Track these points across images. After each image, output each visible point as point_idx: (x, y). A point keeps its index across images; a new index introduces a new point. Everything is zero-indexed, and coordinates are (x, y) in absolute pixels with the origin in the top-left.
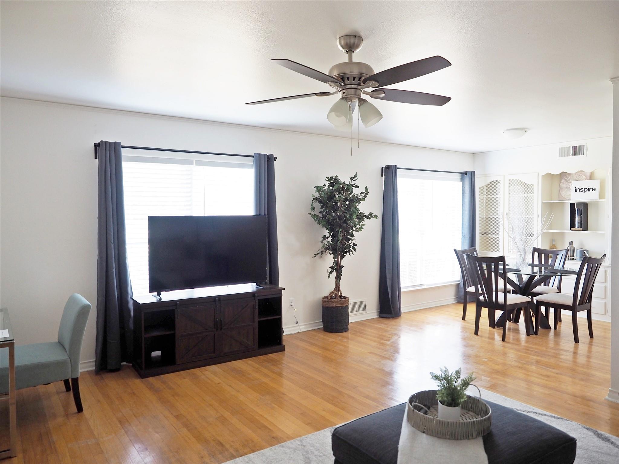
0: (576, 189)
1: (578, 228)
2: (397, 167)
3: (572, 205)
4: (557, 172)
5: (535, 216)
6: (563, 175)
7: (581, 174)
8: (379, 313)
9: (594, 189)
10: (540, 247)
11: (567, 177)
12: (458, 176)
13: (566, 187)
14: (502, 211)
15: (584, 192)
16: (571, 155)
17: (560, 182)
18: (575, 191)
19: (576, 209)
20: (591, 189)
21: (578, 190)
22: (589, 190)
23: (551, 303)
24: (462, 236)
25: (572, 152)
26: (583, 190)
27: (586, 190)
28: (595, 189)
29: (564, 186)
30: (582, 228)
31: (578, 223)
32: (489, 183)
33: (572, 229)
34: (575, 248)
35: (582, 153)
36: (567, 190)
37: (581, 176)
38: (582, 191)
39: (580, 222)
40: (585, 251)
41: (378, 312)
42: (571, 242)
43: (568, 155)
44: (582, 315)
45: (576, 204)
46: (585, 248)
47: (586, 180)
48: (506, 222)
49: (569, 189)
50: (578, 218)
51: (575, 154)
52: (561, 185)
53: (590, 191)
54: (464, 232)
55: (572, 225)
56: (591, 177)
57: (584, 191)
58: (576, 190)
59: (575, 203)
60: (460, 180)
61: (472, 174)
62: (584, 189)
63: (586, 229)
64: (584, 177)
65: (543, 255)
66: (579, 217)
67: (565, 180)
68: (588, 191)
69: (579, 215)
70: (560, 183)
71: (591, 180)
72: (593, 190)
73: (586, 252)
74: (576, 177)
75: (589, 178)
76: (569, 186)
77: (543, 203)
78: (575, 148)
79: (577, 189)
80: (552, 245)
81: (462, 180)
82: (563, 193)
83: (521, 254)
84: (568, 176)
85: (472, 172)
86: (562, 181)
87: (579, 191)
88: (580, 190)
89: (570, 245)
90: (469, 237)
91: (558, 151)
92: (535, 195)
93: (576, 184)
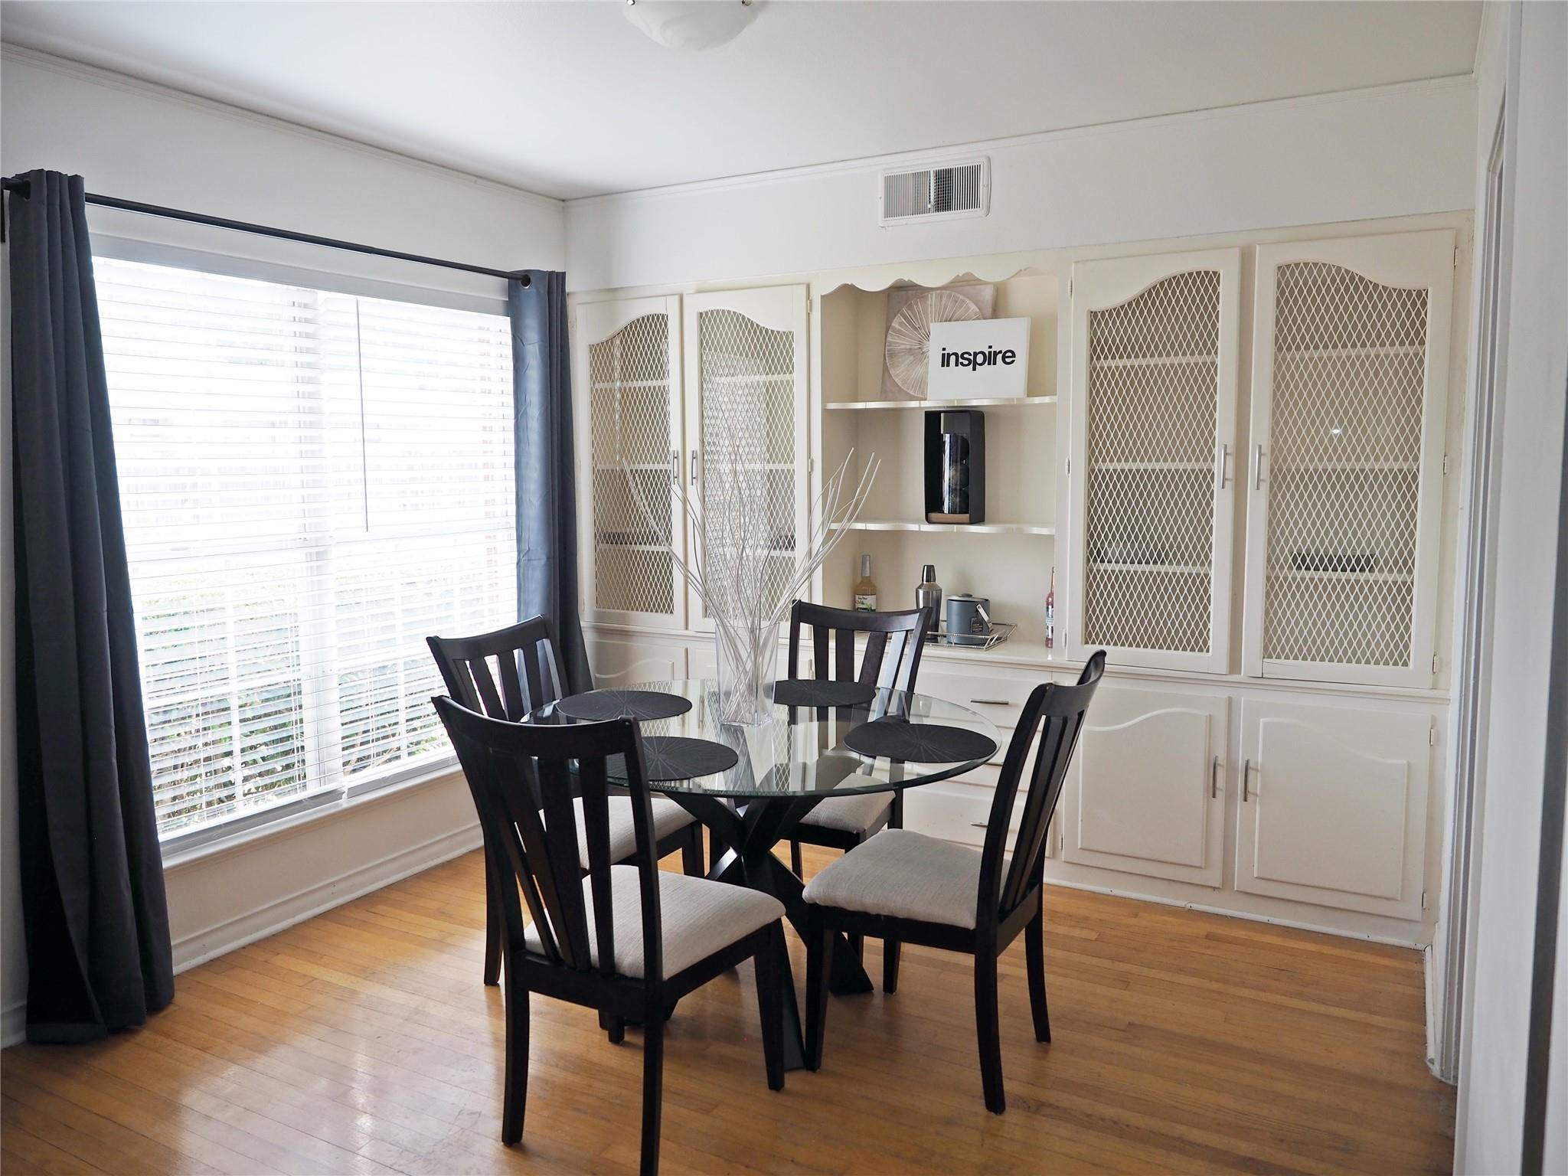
0: (943, 355)
1: (952, 511)
2: (88, 188)
3: (932, 418)
4: (875, 282)
5: (800, 466)
6: (902, 295)
7: (961, 297)
8: (23, 1016)
9: (1009, 356)
10: (818, 600)
11: (910, 307)
12: (494, 289)
13: (910, 349)
14: (675, 444)
15: (974, 369)
16: (929, 206)
17: (887, 329)
18: (943, 366)
19: (947, 438)
20: (999, 357)
21: (953, 358)
22: (990, 358)
23: (878, 916)
24: (519, 552)
25: (932, 197)
26: (972, 358)
27: (980, 358)
28: (1014, 355)
29: (900, 344)
30: (967, 513)
31: (952, 491)
32: (626, 328)
33: (934, 516)
34: (941, 590)
35: (972, 202)
36: (911, 358)
37: (963, 301)
38: (966, 362)
39: (958, 487)
40: (977, 603)
41: (14, 1011)
42: (930, 570)
43: (919, 210)
44: (1012, 962)
45: (942, 414)
46: (979, 593)
47: (978, 319)
48: (693, 493)
49: (919, 354)
50: (953, 473)
51: (944, 203)
52: (889, 339)
53: (995, 364)
54: (525, 536)
55: (933, 503)
56: (997, 309)
57: (975, 363)
58: (945, 361)
59: (939, 413)
60: (501, 308)
61: (554, 284)
62: (976, 354)
63: (979, 518)
64: (973, 307)
65: (832, 632)
66: (956, 470)
67: (905, 318)
68: (989, 364)
69: (956, 462)
70: (887, 332)
71: (996, 318)
72: (1008, 360)
73: (981, 611)
74: (945, 308)
75: (989, 311)
76: (920, 343)
77: (826, 412)
78: (944, 178)
79: (949, 355)
80: (859, 580)
81: (513, 309)
82: (898, 373)
83: (737, 657)
84: (917, 304)
85: (551, 274)
86: (895, 324)
87: (957, 365)
88: (960, 360)
89: (925, 582)
90: (548, 558)
91: (880, 191)
92: (799, 376)
93: (944, 336)
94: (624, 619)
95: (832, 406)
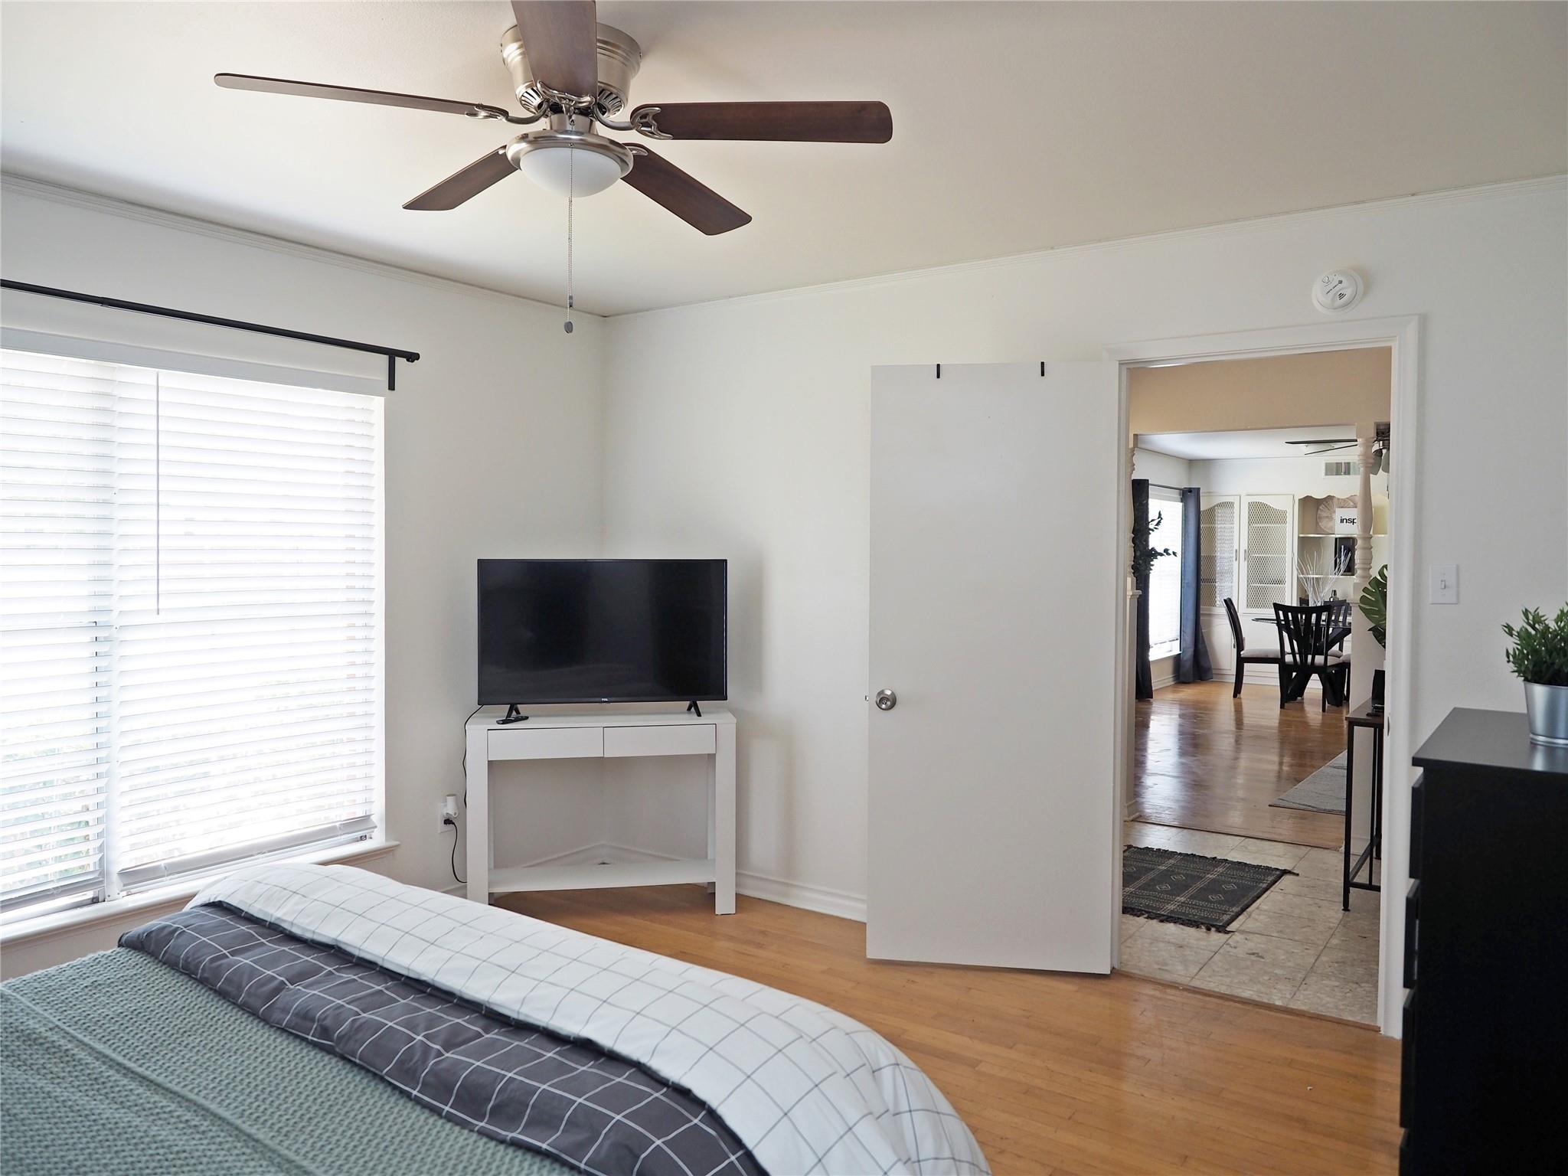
0: (1340, 519)
1: (1343, 571)
3: (1336, 539)
4: (1319, 495)
5: (1288, 555)
6: (1328, 500)
7: (1348, 500)
11: (1331, 504)
12: (1176, 494)
13: (1328, 517)
14: (1236, 547)
16: (1342, 473)
17: (1320, 511)
18: (1341, 523)
19: (1343, 547)
21: (1345, 521)
25: (1343, 470)
26: (1352, 521)
29: (1324, 516)
30: (1348, 571)
31: (1344, 564)
32: (1215, 506)
36: (1329, 520)
37: (1344, 502)
38: (1350, 522)
42: (1335, 592)
43: (1337, 474)
47: (1353, 507)
48: (1244, 564)
49: (1331, 518)
52: (1321, 515)
58: (1342, 521)
59: (1340, 538)
60: (1180, 500)
61: (1195, 492)
63: (1353, 573)
64: (1352, 503)
67: (1329, 507)
74: (1342, 504)
76: (1332, 515)
77: (1299, 537)
79: (1343, 519)
82: (1325, 525)
84: (1333, 503)
85: (1194, 489)
86: (1325, 508)
87: (1345, 523)
88: (1347, 521)
89: (1333, 596)
91: (1324, 467)
92: (1289, 525)
93: (1340, 513)
94: (1210, 610)
95: (1301, 535)
